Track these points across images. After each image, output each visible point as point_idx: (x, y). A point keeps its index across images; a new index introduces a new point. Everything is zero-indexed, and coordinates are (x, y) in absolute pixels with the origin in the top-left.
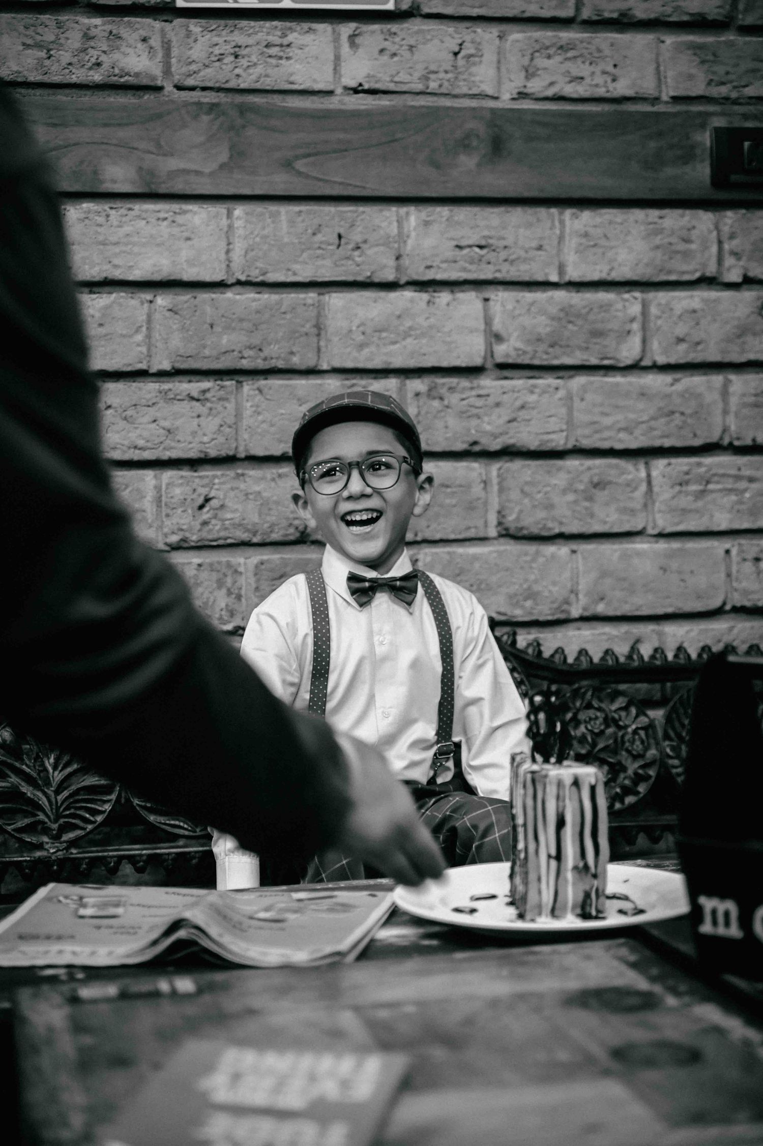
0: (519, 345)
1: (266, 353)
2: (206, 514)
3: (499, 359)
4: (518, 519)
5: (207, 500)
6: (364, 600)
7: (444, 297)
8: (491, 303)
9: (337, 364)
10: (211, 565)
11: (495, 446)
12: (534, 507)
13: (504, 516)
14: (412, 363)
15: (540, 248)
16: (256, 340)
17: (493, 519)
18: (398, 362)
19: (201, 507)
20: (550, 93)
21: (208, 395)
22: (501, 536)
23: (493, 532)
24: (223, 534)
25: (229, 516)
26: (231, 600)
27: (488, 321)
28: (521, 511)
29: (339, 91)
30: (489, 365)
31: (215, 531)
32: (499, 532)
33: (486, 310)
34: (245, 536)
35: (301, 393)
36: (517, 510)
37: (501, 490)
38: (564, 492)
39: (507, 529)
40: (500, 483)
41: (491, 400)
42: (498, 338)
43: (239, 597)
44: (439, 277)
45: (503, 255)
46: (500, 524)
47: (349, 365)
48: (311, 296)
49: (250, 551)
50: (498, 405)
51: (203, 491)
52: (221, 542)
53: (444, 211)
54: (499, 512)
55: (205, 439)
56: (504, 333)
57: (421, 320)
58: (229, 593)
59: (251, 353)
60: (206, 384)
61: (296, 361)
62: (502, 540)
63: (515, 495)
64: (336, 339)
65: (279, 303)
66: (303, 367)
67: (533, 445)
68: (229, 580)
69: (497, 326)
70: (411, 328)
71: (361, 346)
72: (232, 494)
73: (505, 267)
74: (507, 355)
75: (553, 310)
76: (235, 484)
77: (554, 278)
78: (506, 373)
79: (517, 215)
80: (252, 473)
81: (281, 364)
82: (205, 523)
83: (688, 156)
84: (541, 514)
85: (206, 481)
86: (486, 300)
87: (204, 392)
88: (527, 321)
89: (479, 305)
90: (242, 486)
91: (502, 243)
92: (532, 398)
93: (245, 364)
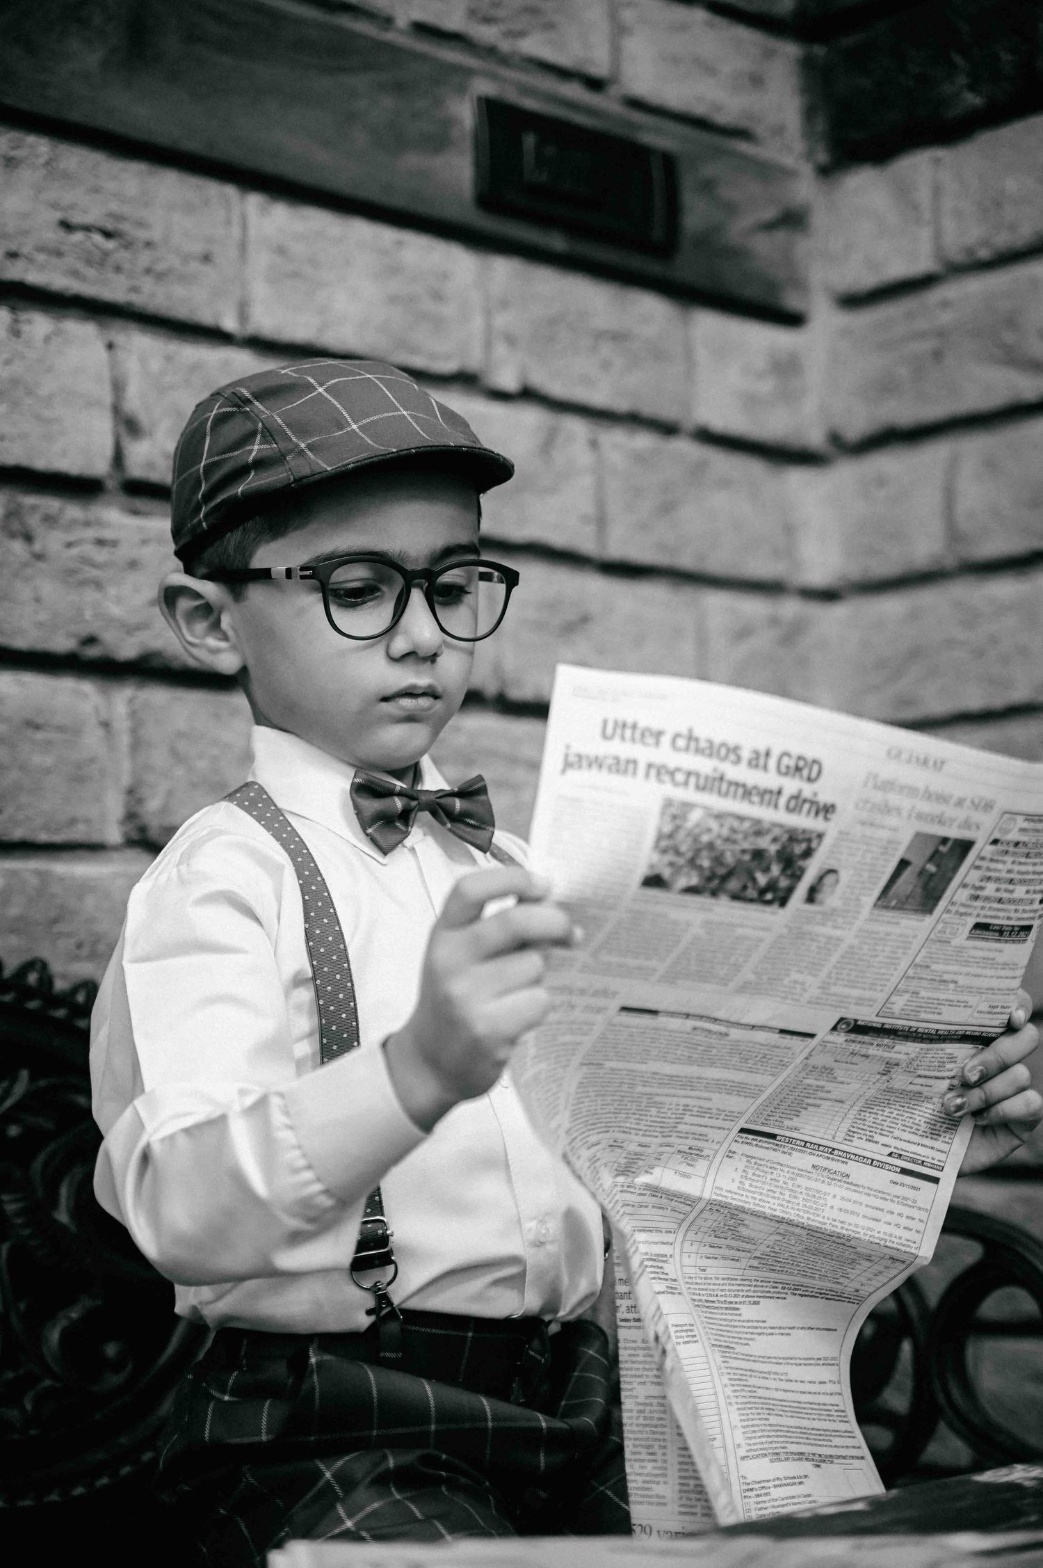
3: (134, 470)
4: (164, 809)
6: (387, 838)
8: (120, 354)
11: (127, 650)
12: (194, 785)
13: (140, 801)
15: (207, 258)
17: (114, 806)
22: (130, 843)
23: (114, 834)
27: (118, 387)
28: (170, 793)
30: (111, 484)
32: (126, 834)
33: (114, 365)
36: (163, 787)
37: (137, 745)
39: (143, 829)
40: (134, 731)
41: (121, 554)
42: (129, 426)
44: (33, 279)
45: (144, 258)
46: (131, 816)
54: (130, 792)
56: (143, 419)
62: (130, 852)
63: (159, 757)
69: (133, 402)
73: (147, 284)
74: (151, 465)
77: (229, 324)
78: (139, 503)
83: (439, 141)
86: (110, 346)
89: (103, 354)
91: (142, 235)
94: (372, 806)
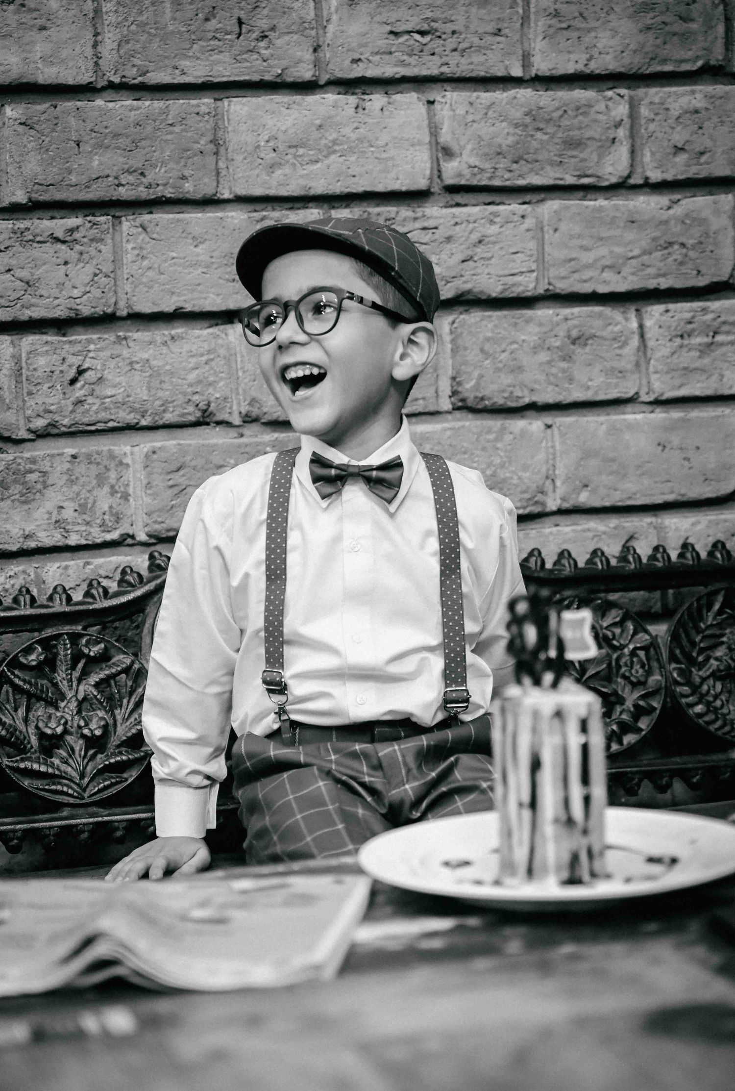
0: (474, 161)
1: (149, 178)
2: (79, 391)
3: (449, 181)
4: (477, 387)
5: (81, 372)
6: (329, 489)
7: (377, 100)
8: (437, 106)
9: (242, 191)
10: (89, 456)
12: (499, 370)
13: (459, 384)
14: (338, 188)
15: (498, 32)
16: (136, 162)
17: (445, 387)
18: (320, 187)
19: (73, 382)
21: (77, 235)
22: (456, 409)
23: (445, 404)
24: (103, 415)
25: (109, 392)
26: (116, 500)
27: (434, 130)
28: (481, 376)
30: (436, 189)
31: (92, 412)
32: (453, 404)
33: (431, 117)
34: (131, 418)
35: (197, 230)
36: (476, 373)
37: (455, 351)
38: (535, 350)
39: (463, 400)
40: (453, 341)
41: (440, 234)
42: (448, 152)
43: (126, 497)
44: (369, 74)
45: (451, 42)
46: (454, 393)
47: (258, 192)
48: (205, 102)
49: (137, 437)
50: (449, 239)
51: (76, 361)
52: (100, 426)
54: (454, 378)
55: (76, 293)
56: (455, 148)
57: (347, 131)
58: (113, 492)
59: (131, 178)
60: (73, 221)
61: (189, 188)
62: (458, 414)
63: (473, 356)
64: (239, 158)
65: (166, 112)
66: (198, 196)
67: (495, 290)
68: (113, 475)
69: (445, 137)
70: (335, 142)
71: (272, 167)
72: (112, 364)
73: (453, 59)
74: (460, 175)
75: (517, 114)
76: (117, 349)
77: (517, 72)
78: (458, 198)
80: (136, 335)
81: (169, 193)
82: (79, 402)
84: (506, 380)
85: (78, 347)
86: (431, 103)
87: (71, 231)
88: (484, 130)
89: (422, 109)
90: (125, 353)
91: (450, 27)
92: (493, 229)
93: (124, 193)
94: (319, 472)
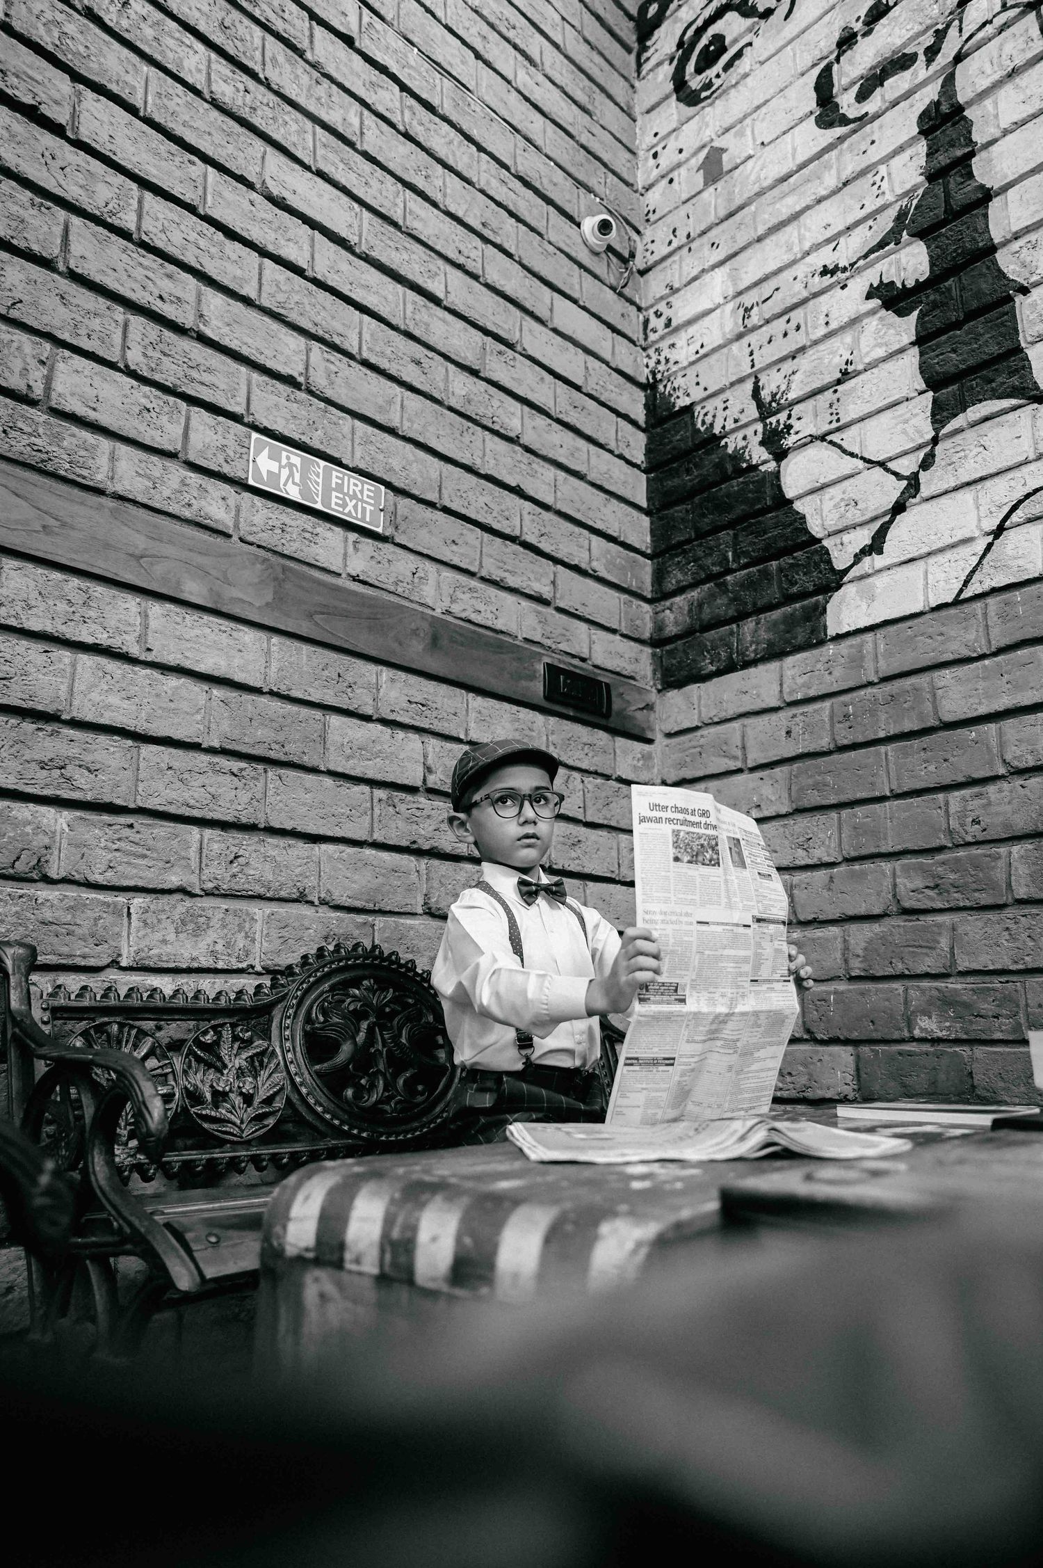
0: (442, 777)
1: (287, 749)
2: (235, 868)
3: (430, 785)
4: (437, 902)
5: (236, 857)
6: (530, 900)
7: (400, 734)
8: (426, 745)
9: (332, 767)
10: (235, 911)
11: (426, 847)
13: (429, 899)
14: (379, 777)
15: (455, 714)
16: (281, 738)
17: (420, 900)
18: (370, 774)
19: (231, 862)
20: (463, 615)
21: (244, 773)
22: (425, 913)
23: (420, 911)
24: (246, 886)
25: (252, 872)
26: (248, 942)
27: (425, 756)
28: (439, 896)
29: (344, 575)
30: (424, 788)
31: (241, 884)
32: (424, 910)
33: (424, 750)
34: (262, 891)
35: (308, 785)
36: (437, 894)
37: (428, 879)
39: (430, 909)
40: (427, 874)
41: (425, 813)
42: (429, 770)
43: (253, 940)
44: (398, 719)
45: (435, 714)
46: (426, 904)
47: (340, 770)
48: (318, 714)
49: (262, 904)
50: (429, 817)
51: (235, 849)
52: (244, 893)
53: (402, 675)
54: (425, 895)
55: (240, 808)
56: (431, 768)
57: (386, 747)
58: (247, 937)
59: (277, 747)
60: (243, 765)
61: (307, 760)
62: (424, 917)
63: (436, 884)
64: (332, 749)
65: (298, 713)
66: (310, 765)
67: (448, 849)
68: (247, 925)
69: (430, 762)
70: (380, 751)
71: (348, 758)
72: (254, 855)
73: (436, 722)
74: (435, 783)
76: (259, 847)
77: (462, 736)
78: (431, 796)
79: (444, 688)
80: (270, 840)
81: (296, 760)
82: (234, 876)
83: (532, 677)
85: (237, 841)
86: (423, 743)
87: (241, 770)
88: (447, 762)
89: (420, 745)
90: (262, 850)
91: (434, 705)
93: (272, 755)
94: (525, 889)
